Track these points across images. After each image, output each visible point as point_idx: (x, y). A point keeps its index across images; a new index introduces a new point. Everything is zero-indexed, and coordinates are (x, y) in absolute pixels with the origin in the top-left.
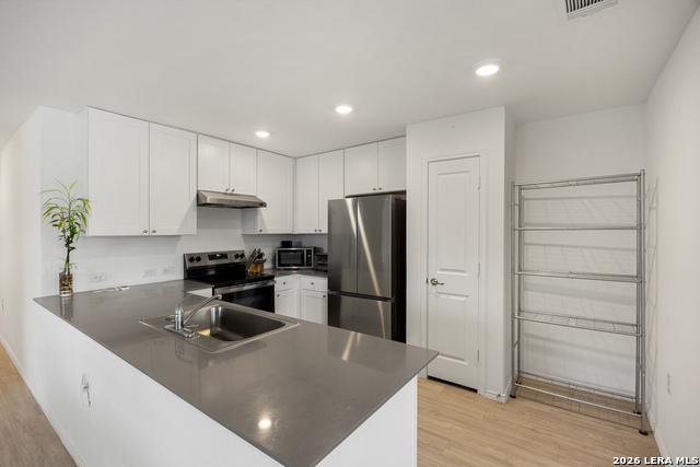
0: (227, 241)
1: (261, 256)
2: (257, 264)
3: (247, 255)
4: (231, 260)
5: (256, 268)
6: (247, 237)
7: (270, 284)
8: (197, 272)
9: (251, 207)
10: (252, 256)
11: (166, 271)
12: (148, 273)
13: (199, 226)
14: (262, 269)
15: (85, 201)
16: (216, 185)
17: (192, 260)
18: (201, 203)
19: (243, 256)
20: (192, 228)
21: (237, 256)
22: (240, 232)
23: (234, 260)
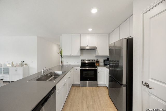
7: (97, 69)
11: (78, 63)
18: (81, 49)
22: (94, 55)
23: (92, 62)
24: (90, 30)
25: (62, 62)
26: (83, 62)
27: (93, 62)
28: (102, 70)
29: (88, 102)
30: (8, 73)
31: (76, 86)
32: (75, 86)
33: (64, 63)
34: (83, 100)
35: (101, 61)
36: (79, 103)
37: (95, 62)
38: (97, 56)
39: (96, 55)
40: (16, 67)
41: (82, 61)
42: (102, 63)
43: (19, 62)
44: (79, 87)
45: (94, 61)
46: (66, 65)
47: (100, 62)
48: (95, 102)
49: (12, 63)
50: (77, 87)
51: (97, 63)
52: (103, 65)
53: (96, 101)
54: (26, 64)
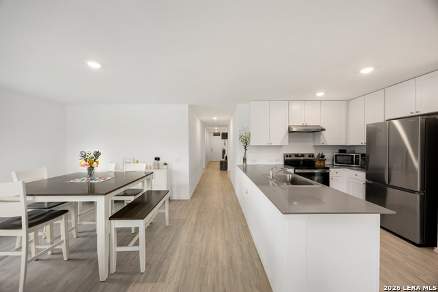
0: (304, 148)
1: (323, 157)
2: (321, 161)
3: (316, 156)
4: (307, 158)
5: (320, 163)
6: (316, 147)
7: (327, 171)
8: (290, 162)
9: (317, 131)
10: (318, 157)
11: (276, 160)
12: (270, 160)
13: (289, 142)
14: (324, 164)
15: (250, 133)
16: (298, 122)
17: (287, 156)
18: (290, 131)
19: (313, 156)
20: (286, 142)
21: (310, 156)
22: (312, 144)
23: (308, 158)
25: (245, 160)
26: (289, 158)
27: (311, 158)
28: (338, 175)
37: (315, 158)
38: (322, 147)
39: (320, 144)
54: (165, 164)
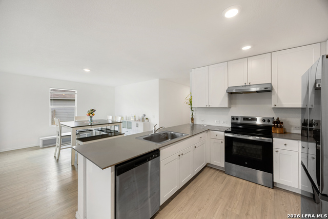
11: (224, 122)
12: (217, 122)
21: (263, 120)
22: (269, 106)
23: (263, 123)
24: (246, 48)
26: (235, 121)
27: (266, 123)
29: (230, 207)
30: (131, 128)
31: (217, 170)
32: (214, 169)
33: (198, 122)
34: (221, 198)
35: (295, 123)
36: (208, 199)
37: (271, 123)
38: (276, 109)
39: (273, 106)
40: (138, 122)
41: (233, 119)
42: (296, 128)
43: (141, 116)
44: (220, 174)
45: (269, 121)
46: (200, 125)
47: (291, 126)
48: (247, 214)
49: (135, 116)
50: (218, 172)
51: (276, 127)
52: (298, 134)
53: (250, 213)
54: (147, 119)
